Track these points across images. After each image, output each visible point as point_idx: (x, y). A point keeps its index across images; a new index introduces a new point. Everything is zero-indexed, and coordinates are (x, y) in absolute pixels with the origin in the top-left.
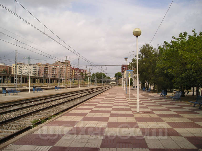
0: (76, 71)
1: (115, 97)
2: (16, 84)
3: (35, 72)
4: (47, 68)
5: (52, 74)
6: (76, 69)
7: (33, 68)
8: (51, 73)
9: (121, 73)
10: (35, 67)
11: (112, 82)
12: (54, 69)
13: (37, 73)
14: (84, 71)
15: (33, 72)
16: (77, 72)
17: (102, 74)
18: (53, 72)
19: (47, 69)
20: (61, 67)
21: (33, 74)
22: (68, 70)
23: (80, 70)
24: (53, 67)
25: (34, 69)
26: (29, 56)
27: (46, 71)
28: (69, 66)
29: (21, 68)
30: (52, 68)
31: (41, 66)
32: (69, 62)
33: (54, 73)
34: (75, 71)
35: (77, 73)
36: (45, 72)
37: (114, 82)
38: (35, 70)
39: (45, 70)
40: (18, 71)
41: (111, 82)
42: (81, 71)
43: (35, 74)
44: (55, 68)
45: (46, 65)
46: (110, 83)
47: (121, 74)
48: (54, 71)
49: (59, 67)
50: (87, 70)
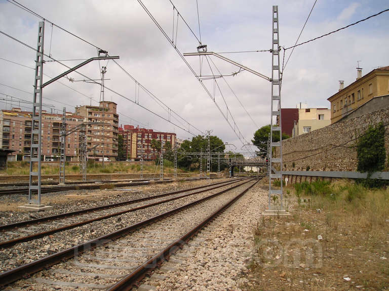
0: (143, 136)
5: (55, 144)
6: (143, 133)
8: (50, 141)
11: (250, 169)
12: (60, 127)
14: (165, 137)
17: (220, 142)
18: (58, 137)
20: (85, 120)
22: (109, 132)
23: (155, 135)
24: (59, 120)
28: (112, 116)
30: (55, 124)
32: (111, 106)
34: (137, 137)
35: (144, 143)
36: (28, 136)
37: (255, 169)
39: (28, 129)
41: (247, 169)
44: (65, 125)
49: (77, 120)
50: (175, 135)
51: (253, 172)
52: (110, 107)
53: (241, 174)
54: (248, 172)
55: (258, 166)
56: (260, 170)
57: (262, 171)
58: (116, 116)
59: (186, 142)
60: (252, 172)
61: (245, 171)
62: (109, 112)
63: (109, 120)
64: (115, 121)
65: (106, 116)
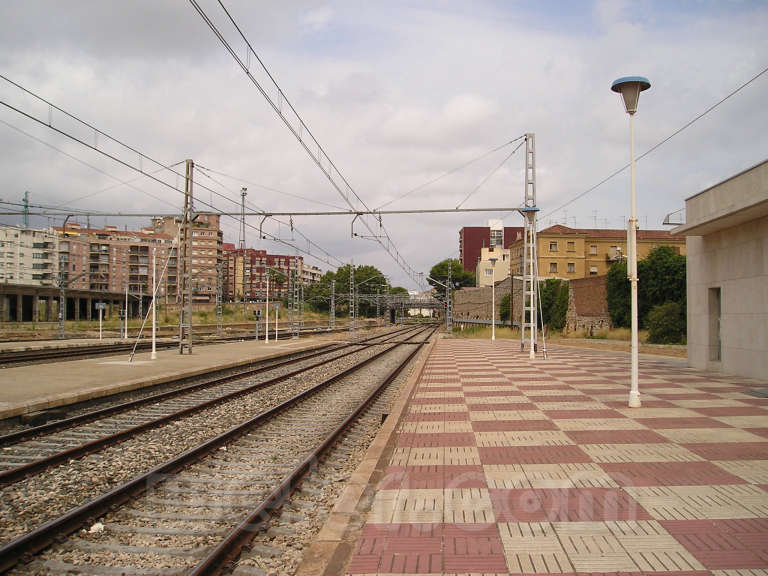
0: (253, 262)
3: (45, 266)
4: (104, 248)
5: (133, 278)
6: (251, 255)
7: (36, 246)
8: (126, 273)
10: (45, 245)
11: (417, 312)
12: (139, 252)
13: (55, 271)
14: (287, 263)
15: (36, 266)
16: (258, 265)
18: (137, 267)
19: (107, 254)
20: (176, 241)
21: (35, 277)
22: (211, 258)
23: (271, 259)
24: (137, 241)
25: (41, 251)
26: (26, 193)
27: (103, 260)
28: (214, 235)
30: (132, 247)
31: (76, 236)
32: (214, 219)
33: (140, 270)
34: (245, 263)
35: (255, 273)
36: (94, 267)
37: (426, 312)
38: (46, 255)
39: (95, 257)
41: (412, 312)
42: (276, 260)
43: (45, 276)
44: (146, 249)
45: (103, 236)
46: (407, 315)
48: (142, 261)
49: (163, 241)
50: (302, 258)
52: (211, 221)
53: (404, 319)
54: (415, 316)
55: (430, 308)
56: (434, 314)
57: (437, 316)
58: (220, 234)
59: (329, 274)
60: (421, 316)
61: (409, 315)
62: (210, 228)
63: (211, 240)
64: (219, 242)
65: (206, 234)
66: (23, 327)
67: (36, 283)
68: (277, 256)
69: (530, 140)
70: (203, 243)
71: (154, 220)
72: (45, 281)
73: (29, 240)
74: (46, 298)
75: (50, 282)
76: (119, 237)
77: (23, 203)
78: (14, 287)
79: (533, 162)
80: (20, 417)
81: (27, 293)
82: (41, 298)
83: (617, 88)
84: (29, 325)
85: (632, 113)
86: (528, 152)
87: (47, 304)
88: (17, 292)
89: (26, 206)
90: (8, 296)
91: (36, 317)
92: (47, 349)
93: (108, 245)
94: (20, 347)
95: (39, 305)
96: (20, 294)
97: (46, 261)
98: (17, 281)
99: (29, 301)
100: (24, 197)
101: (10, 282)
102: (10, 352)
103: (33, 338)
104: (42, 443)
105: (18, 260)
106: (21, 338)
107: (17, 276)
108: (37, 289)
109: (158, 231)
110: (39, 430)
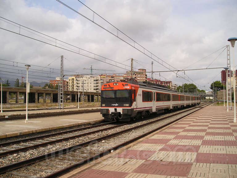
1: (211, 116)
2: (62, 103)
3: (97, 86)
4: (113, 81)
6: (156, 81)
7: (94, 81)
9: (221, 82)
10: (97, 80)
13: (100, 88)
15: (94, 86)
17: (192, 85)
21: (94, 89)
25: (96, 82)
29: (78, 82)
31: (105, 78)
37: (211, 98)
38: (97, 83)
40: (75, 86)
41: (207, 98)
42: (163, 83)
43: (97, 89)
45: (112, 77)
46: (205, 99)
47: (220, 84)
50: (171, 82)
51: (210, 99)
52: (143, 72)
53: (204, 100)
54: (208, 99)
58: (146, 75)
59: (179, 86)
62: (143, 74)
63: (144, 77)
64: (146, 78)
65: (142, 76)
66: (91, 104)
67: (95, 91)
68: (163, 81)
69: (228, 47)
70: (141, 78)
71: (127, 72)
72: (97, 91)
73: (93, 79)
74: (97, 95)
75: (98, 91)
76: (117, 77)
77: (91, 69)
78: (89, 92)
79: (229, 54)
80: (90, 123)
81: (92, 94)
82: (96, 95)
83: (229, 40)
84: (93, 103)
85: (233, 47)
86: (228, 50)
87: (98, 97)
88: (90, 94)
89: (92, 70)
90: (87, 95)
91: (95, 101)
92: (97, 109)
93: (114, 80)
94: (90, 109)
95: (95, 97)
96: (90, 95)
97: (97, 85)
98: (89, 91)
99: (93, 97)
100: (91, 67)
101: (88, 91)
102: (88, 110)
103: (94, 106)
104: (95, 129)
105: (90, 85)
106: (91, 107)
107: (89, 90)
108: (95, 93)
109: (128, 75)
110: (94, 126)
